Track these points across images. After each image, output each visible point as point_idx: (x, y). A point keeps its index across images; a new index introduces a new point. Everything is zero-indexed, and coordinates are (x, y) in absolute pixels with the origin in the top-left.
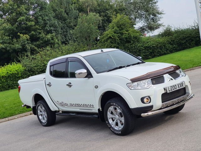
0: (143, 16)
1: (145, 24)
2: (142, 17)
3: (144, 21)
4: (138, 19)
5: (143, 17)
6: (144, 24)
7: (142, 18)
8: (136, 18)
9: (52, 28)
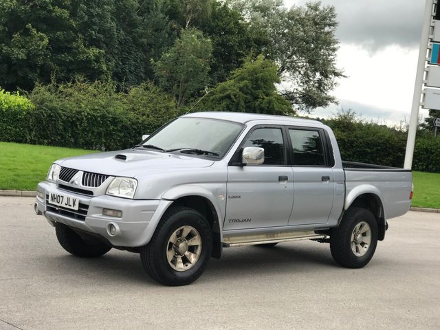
0: (300, 70)
1: (300, 89)
2: (297, 70)
3: (299, 81)
4: (288, 73)
5: (300, 72)
6: (296, 87)
7: (298, 73)
8: (283, 70)
9: (101, 36)
